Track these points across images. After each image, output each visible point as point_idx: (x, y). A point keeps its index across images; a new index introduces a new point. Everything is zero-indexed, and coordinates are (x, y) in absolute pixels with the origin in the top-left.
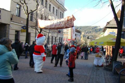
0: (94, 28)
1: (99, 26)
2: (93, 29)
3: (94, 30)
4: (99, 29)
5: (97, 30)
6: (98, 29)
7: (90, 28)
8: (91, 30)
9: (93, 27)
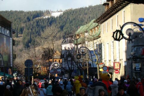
0: (34, 18)
1: (48, 12)
2: (29, 19)
3: (32, 22)
4: (48, 19)
5: (41, 24)
6: (43, 20)
7: (20, 18)
8: (23, 25)
9: (28, 13)
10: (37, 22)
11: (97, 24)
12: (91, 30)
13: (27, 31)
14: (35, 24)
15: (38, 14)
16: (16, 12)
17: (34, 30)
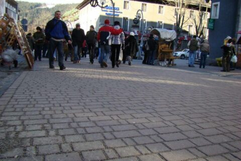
10: (37, 10)
11: (77, 10)
12: (73, 14)
13: (30, 15)
14: (36, 11)
15: (38, 5)
16: (23, 2)
17: (34, 15)
